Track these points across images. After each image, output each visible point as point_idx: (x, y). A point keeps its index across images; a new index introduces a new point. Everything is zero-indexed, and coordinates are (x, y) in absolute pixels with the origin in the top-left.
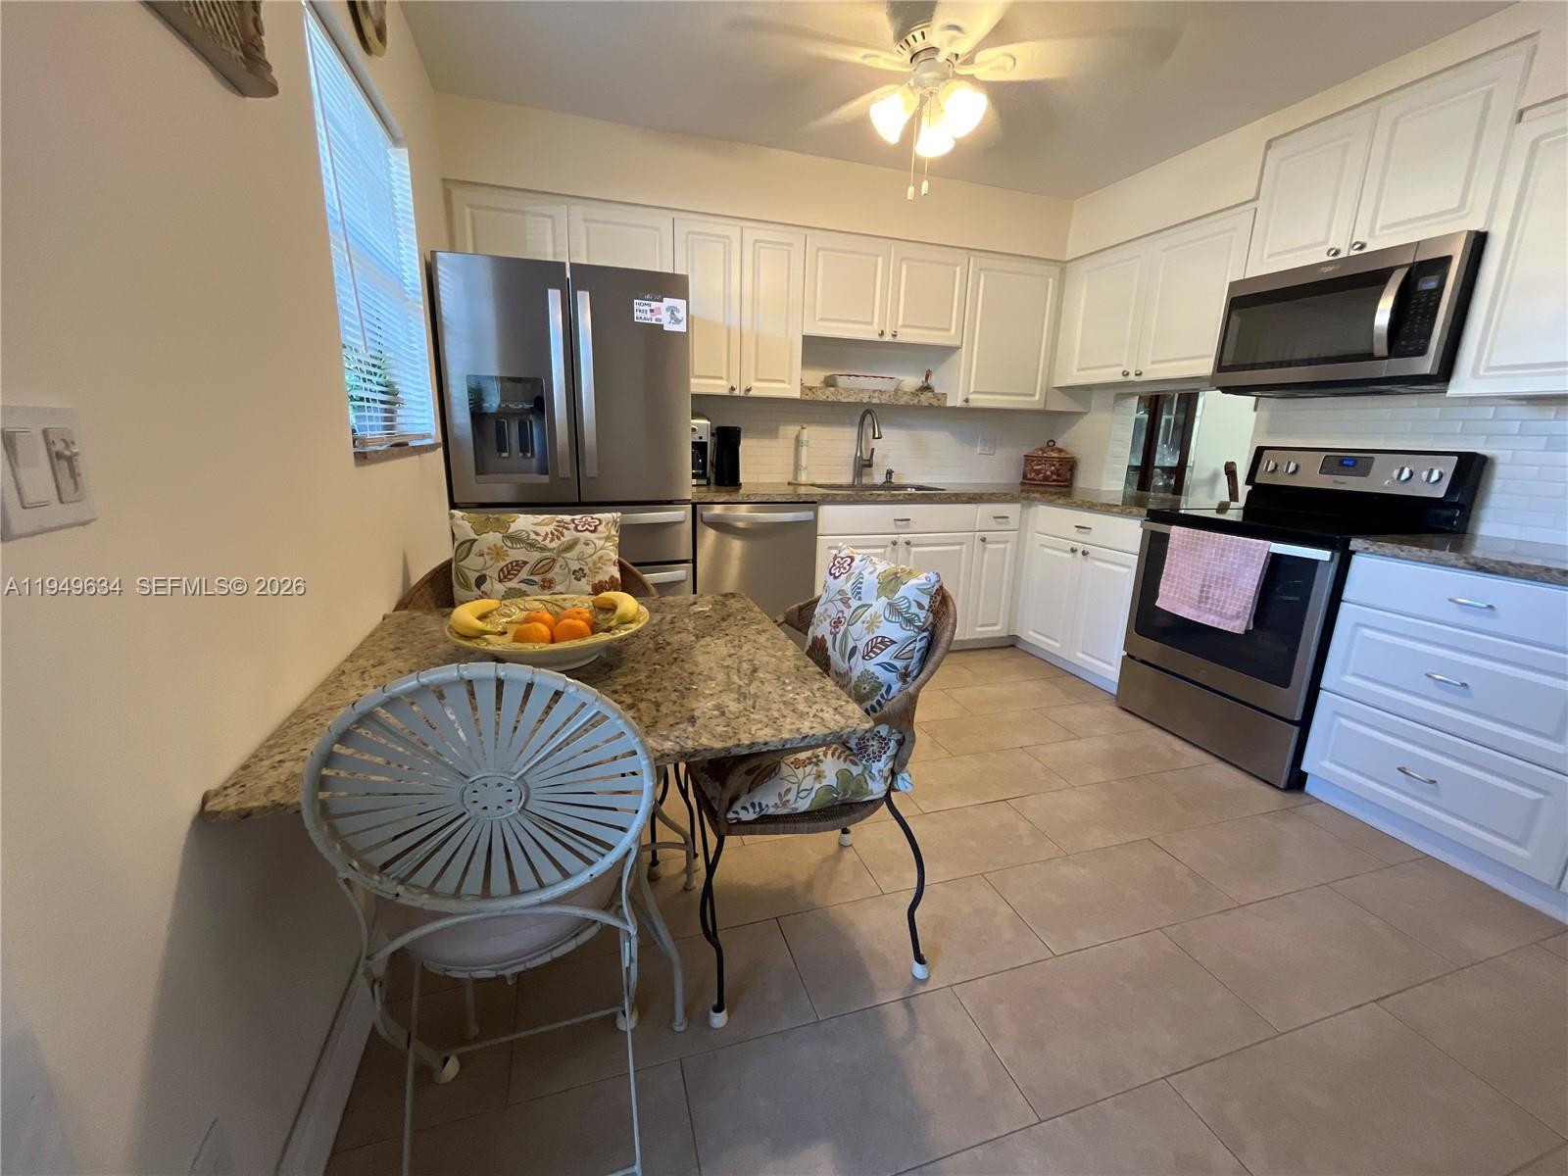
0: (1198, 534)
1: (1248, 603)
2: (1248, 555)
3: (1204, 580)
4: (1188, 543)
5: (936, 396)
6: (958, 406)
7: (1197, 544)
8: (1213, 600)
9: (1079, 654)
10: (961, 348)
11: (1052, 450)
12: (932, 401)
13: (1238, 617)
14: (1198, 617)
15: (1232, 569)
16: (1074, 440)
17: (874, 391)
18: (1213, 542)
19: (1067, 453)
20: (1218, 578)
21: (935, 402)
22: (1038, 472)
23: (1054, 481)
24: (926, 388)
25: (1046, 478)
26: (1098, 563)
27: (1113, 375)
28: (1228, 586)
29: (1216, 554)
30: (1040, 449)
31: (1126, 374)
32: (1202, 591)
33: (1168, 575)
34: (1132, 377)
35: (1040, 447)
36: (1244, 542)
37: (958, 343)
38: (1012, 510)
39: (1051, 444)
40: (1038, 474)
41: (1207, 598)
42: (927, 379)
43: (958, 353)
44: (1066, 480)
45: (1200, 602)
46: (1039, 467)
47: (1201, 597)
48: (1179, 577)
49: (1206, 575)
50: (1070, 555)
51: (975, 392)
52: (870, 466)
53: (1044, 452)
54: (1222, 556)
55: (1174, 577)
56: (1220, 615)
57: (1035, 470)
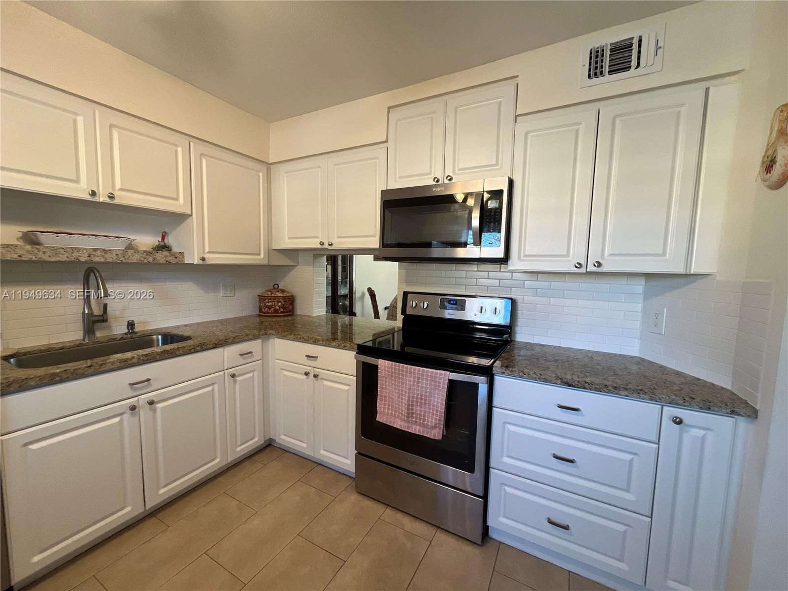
0: (399, 366)
1: (440, 416)
2: (436, 382)
3: (408, 401)
4: (392, 372)
5: (174, 255)
6: (195, 263)
7: (399, 374)
8: (417, 414)
9: (323, 452)
10: (192, 215)
11: (278, 291)
12: (169, 259)
13: (435, 427)
14: (408, 428)
15: (426, 392)
16: (291, 283)
17: (95, 250)
18: (411, 373)
19: (288, 293)
20: (417, 398)
21: (172, 259)
22: (270, 307)
23: (282, 312)
24: (163, 247)
25: (276, 311)
26: (326, 383)
27: (314, 244)
28: (425, 404)
29: (414, 381)
30: (269, 291)
31: (322, 244)
32: (408, 409)
33: (382, 396)
34: (326, 246)
35: (268, 288)
36: (432, 373)
37: (188, 211)
38: (254, 346)
39: (276, 286)
40: (270, 309)
41: (413, 413)
42: (163, 238)
43: (189, 220)
44: (290, 311)
45: (408, 417)
46: (270, 304)
47: (408, 413)
48: (389, 397)
49: (409, 397)
50: (305, 377)
51: (209, 252)
52: (104, 320)
53: (272, 293)
54: (418, 382)
55: (386, 397)
56: (423, 426)
57: (267, 306)
